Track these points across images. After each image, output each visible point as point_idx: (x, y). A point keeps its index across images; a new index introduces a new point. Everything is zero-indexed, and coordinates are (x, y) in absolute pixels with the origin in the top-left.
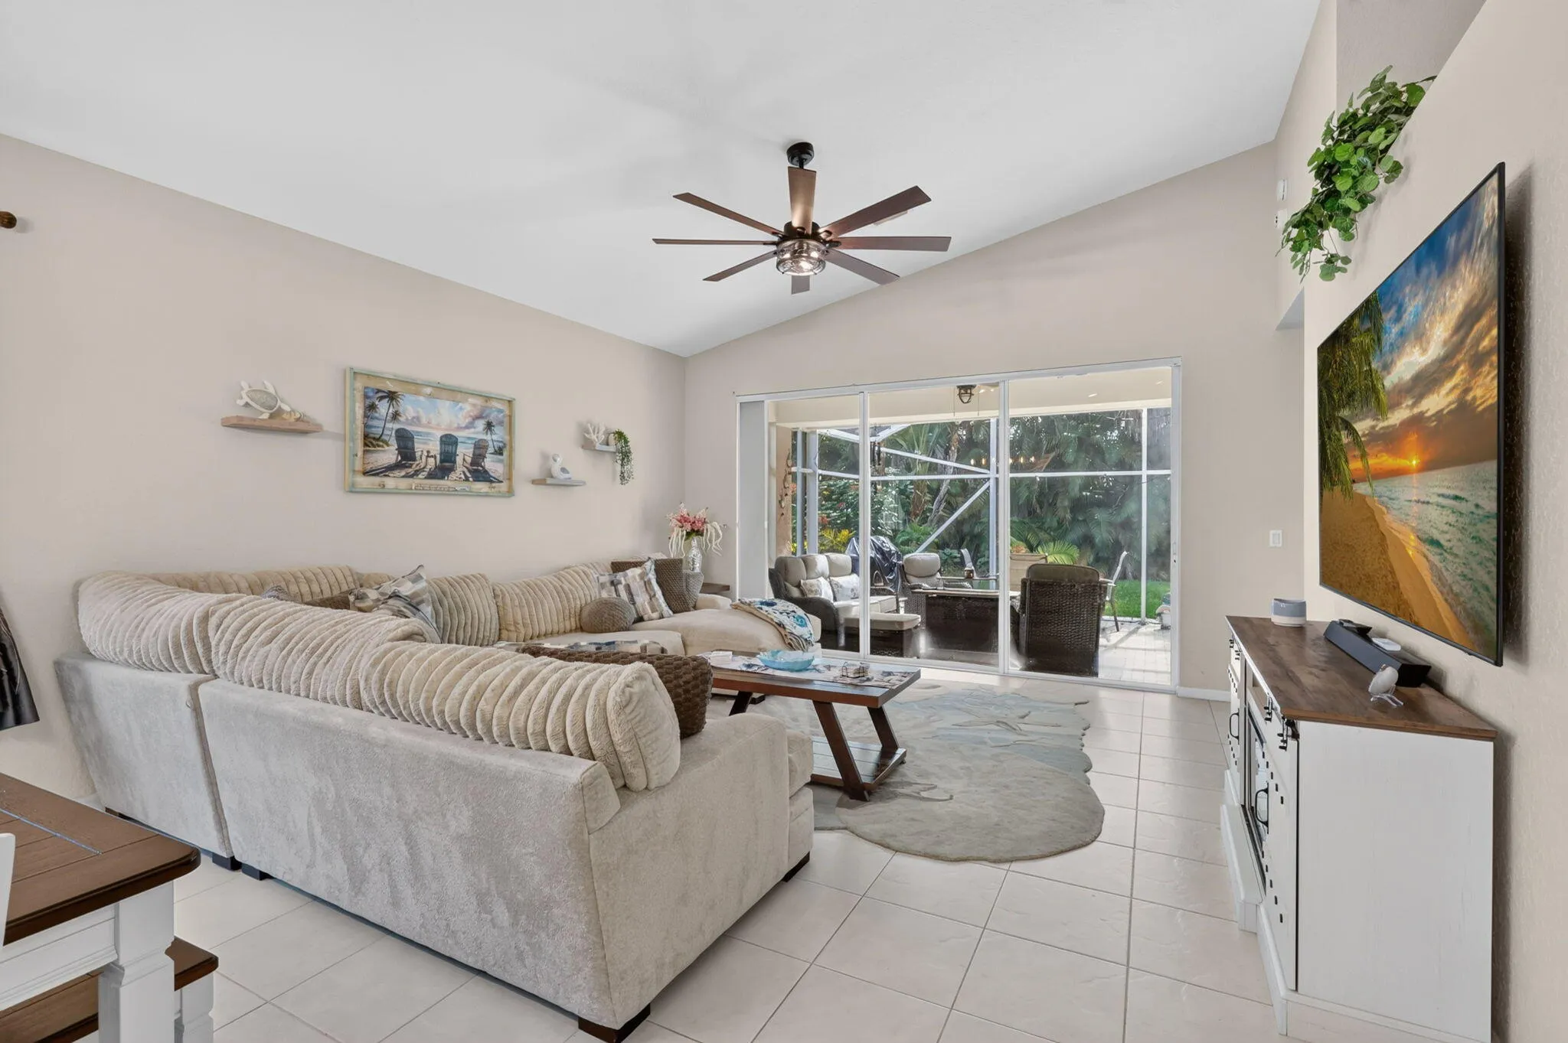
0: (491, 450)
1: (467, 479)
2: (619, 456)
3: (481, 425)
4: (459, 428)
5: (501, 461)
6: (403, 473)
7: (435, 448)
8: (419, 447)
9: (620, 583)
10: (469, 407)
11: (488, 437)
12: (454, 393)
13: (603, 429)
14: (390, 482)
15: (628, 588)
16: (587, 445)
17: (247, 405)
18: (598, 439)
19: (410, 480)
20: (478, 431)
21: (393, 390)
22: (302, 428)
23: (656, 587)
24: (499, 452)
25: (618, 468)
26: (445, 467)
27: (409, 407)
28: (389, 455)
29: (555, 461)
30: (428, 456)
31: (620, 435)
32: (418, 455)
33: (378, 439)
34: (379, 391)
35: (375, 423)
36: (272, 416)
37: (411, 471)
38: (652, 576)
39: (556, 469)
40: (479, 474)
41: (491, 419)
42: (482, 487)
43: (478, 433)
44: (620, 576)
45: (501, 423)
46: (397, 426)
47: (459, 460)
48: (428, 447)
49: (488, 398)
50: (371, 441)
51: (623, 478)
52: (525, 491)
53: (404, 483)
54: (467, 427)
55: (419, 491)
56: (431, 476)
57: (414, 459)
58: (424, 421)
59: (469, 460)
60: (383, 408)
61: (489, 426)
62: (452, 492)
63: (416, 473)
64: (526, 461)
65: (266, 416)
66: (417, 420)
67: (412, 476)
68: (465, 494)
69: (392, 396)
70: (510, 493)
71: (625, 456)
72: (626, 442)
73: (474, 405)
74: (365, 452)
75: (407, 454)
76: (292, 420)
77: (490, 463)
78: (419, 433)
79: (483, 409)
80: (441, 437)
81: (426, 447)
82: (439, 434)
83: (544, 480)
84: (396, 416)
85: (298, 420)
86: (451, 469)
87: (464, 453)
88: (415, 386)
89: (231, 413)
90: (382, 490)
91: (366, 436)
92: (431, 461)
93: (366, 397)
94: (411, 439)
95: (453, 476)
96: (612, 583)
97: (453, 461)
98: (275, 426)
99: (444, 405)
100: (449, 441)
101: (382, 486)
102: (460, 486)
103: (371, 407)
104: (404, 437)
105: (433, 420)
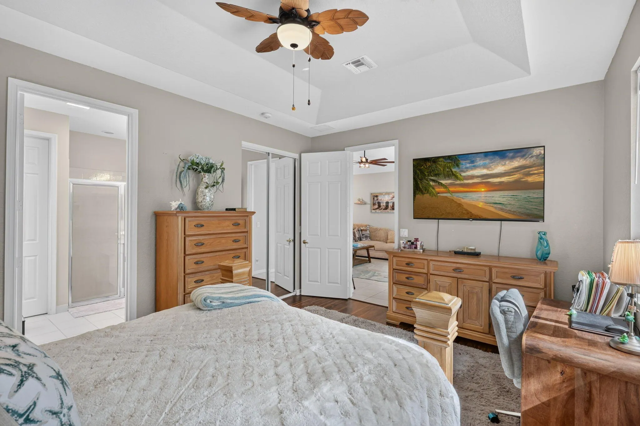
7: (385, 204)
12: (388, 194)
22: (365, 204)
26: (387, 208)
27: (380, 198)
28: (376, 206)
35: (375, 201)
37: (380, 209)
46: (378, 201)
47: (389, 206)
48: (383, 204)
50: (374, 204)
53: (379, 211)
54: (391, 199)
55: (382, 212)
56: (384, 209)
60: (375, 198)
63: (381, 209)
66: (381, 200)
69: (377, 196)
73: (392, 195)
75: (379, 206)
82: (385, 202)
84: (377, 200)
85: (365, 202)
86: (388, 208)
88: (381, 194)
92: (384, 207)
94: (380, 203)
97: (388, 207)
98: (362, 203)
99: (386, 196)
100: (387, 203)
101: (376, 212)
102: (389, 211)
103: (374, 199)
104: (379, 203)
105: (384, 199)
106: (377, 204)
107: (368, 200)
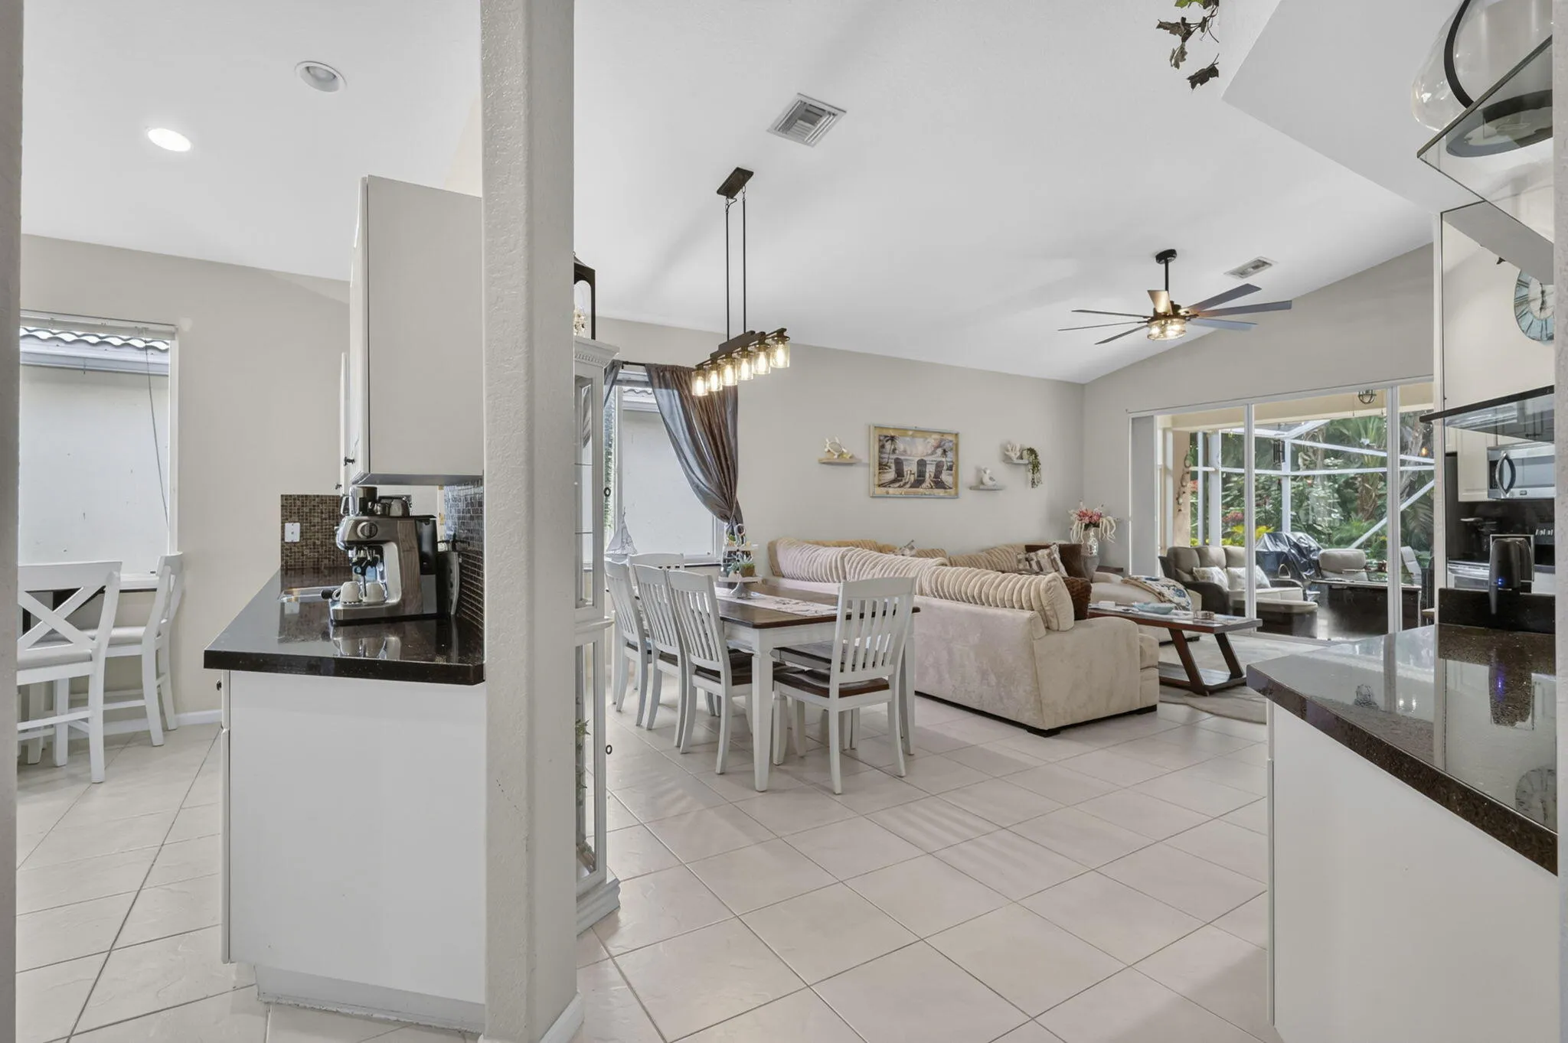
0: (945, 468)
1: (932, 488)
2: (1030, 467)
3: (939, 451)
4: (928, 455)
5: (951, 475)
6: (898, 485)
7: (914, 469)
8: (906, 469)
9: (1032, 560)
10: (933, 440)
11: (944, 459)
12: (924, 433)
13: (1018, 449)
14: (891, 490)
15: (1038, 563)
16: (1007, 459)
17: (829, 451)
18: (1014, 455)
19: (902, 489)
20: (938, 456)
21: (893, 434)
22: (851, 463)
23: (1060, 564)
24: (950, 468)
25: (1030, 475)
26: (918, 482)
27: (901, 445)
28: (891, 475)
29: (985, 472)
30: (911, 474)
31: (1032, 451)
32: (905, 473)
33: (886, 465)
34: (886, 437)
35: (886, 456)
36: (839, 456)
37: (902, 483)
38: (1057, 556)
39: (986, 479)
40: (939, 484)
41: (945, 447)
42: (940, 492)
43: (938, 457)
44: (1032, 555)
45: (951, 450)
46: (895, 456)
47: (927, 475)
48: (910, 468)
49: (942, 434)
50: (882, 466)
51: (1033, 483)
52: (966, 495)
53: (899, 492)
54: (931, 454)
55: (907, 496)
56: (913, 486)
57: (903, 476)
58: (909, 452)
59: (933, 475)
60: (888, 446)
61: (945, 451)
62: (922, 496)
63: (906, 484)
64: (967, 475)
65: (836, 457)
66: (905, 452)
67: (902, 487)
68: (930, 496)
69: (892, 439)
70: (956, 496)
71: (1035, 466)
72: (1036, 456)
73: (934, 439)
74: (880, 473)
75: (900, 474)
76: (848, 458)
77: (946, 477)
78: (906, 460)
79: (941, 441)
80: (918, 462)
81: (909, 468)
82: (916, 460)
83: (979, 486)
84: (894, 451)
85: (851, 457)
86: (923, 482)
87: (930, 470)
88: (904, 431)
89: (824, 457)
90: (887, 496)
91: (880, 464)
92: (912, 478)
93: (880, 440)
94: (902, 464)
95: (924, 485)
96: (1027, 559)
97: (924, 476)
98: (840, 461)
99: (919, 441)
100: (922, 464)
101: (888, 493)
102: (928, 492)
103: (882, 447)
104: (899, 463)
105: (914, 451)
106: (893, 466)
107: (862, 448)
